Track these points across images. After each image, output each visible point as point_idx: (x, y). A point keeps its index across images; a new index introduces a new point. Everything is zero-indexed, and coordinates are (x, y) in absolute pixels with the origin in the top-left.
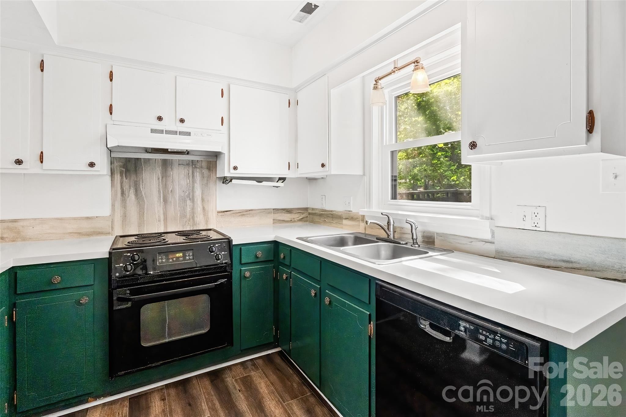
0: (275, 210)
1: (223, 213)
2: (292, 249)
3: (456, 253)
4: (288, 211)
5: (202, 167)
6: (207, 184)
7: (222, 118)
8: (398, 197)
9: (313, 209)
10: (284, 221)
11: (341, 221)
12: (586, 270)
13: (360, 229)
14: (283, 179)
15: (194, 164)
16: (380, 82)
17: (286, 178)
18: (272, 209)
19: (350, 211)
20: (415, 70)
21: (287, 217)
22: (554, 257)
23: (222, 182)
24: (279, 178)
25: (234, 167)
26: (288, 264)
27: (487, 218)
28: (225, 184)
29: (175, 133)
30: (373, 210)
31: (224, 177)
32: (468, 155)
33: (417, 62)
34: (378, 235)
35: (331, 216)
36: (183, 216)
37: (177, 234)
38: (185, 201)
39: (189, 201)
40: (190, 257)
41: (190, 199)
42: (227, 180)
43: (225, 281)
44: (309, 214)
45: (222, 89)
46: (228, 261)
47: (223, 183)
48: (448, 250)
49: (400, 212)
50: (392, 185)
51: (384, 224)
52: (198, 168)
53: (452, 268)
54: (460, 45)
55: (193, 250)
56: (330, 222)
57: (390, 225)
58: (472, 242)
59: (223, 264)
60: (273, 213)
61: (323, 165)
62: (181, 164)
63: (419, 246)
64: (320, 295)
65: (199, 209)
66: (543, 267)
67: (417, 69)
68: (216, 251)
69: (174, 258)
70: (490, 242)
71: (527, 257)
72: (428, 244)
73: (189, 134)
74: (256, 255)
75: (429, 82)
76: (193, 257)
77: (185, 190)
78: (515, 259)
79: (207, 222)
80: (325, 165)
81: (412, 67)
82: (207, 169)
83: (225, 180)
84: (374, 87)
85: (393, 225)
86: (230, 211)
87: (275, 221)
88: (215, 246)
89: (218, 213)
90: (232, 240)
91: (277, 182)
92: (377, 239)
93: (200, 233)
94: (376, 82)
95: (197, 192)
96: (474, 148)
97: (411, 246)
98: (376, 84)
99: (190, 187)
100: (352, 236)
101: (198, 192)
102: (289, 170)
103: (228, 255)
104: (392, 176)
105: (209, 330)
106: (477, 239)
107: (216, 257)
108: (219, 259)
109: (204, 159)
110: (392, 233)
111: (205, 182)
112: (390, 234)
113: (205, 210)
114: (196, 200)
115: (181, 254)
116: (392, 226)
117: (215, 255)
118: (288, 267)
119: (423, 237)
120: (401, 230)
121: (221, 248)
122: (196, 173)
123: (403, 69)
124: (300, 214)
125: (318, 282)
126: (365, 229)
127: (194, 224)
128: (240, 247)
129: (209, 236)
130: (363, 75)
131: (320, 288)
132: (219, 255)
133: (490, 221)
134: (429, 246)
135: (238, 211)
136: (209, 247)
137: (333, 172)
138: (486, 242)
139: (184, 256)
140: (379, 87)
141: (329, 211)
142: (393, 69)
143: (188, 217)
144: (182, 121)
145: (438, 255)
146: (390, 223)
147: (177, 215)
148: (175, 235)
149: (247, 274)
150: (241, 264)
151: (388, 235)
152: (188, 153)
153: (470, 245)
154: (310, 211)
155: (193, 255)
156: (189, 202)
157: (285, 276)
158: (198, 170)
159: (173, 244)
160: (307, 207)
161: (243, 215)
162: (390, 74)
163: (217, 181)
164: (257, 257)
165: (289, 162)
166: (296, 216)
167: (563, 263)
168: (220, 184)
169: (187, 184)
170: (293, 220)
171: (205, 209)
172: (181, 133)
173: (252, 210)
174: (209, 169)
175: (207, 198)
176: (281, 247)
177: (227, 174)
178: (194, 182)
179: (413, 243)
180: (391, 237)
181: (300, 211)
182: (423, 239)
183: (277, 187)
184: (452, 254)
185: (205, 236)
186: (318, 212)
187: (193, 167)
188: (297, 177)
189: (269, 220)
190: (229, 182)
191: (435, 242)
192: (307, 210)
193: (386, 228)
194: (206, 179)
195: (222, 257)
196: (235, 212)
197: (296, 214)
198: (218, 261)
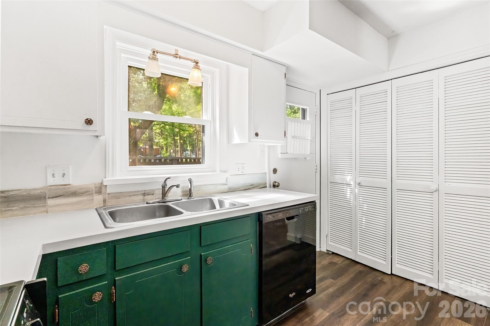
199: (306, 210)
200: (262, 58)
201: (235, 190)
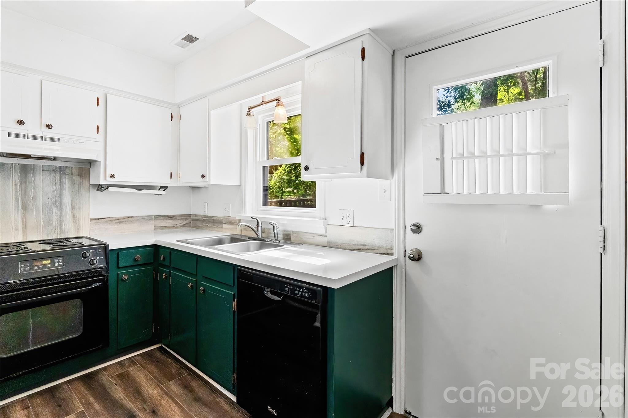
0: (156, 217)
1: (97, 221)
2: (171, 251)
3: (304, 245)
4: (171, 217)
5: (72, 174)
6: (78, 191)
7: (98, 126)
8: (269, 204)
9: (196, 215)
10: (166, 227)
11: (221, 225)
12: (372, 250)
13: (236, 231)
14: (165, 188)
15: (62, 170)
16: (252, 110)
17: (168, 186)
18: (153, 216)
19: (229, 216)
20: (277, 106)
21: (169, 223)
22: (357, 243)
23: (96, 189)
24: (161, 186)
25: (111, 175)
26: (168, 264)
27: (323, 219)
28: (99, 192)
29: (41, 138)
30: (248, 215)
31: (99, 184)
32: (304, 175)
33: (278, 100)
34: (250, 236)
35: (213, 221)
36: (48, 223)
37: (41, 242)
38: (50, 208)
39: (56, 208)
40: (59, 264)
41: (57, 207)
42: (103, 187)
43: (101, 284)
44: (193, 220)
45: (98, 98)
46: (104, 265)
47: (98, 190)
48: (299, 243)
49: (268, 216)
50: (264, 194)
51: (254, 226)
52: (67, 174)
53: (294, 254)
54: (301, 94)
55: (63, 256)
56: (211, 227)
57: (259, 227)
58: (314, 236)
59: (98, 268)
60: (154, 220)
61: (203, 176)
62: (45, 169)
63: (279, 242)
64: (196, 286)
65: (68, 217)
66: (352, 250)
67: (279, 106)
68: (90, 256)
69: (40, 265)
70: (324, 236)
71: (344, 244)
72: (286, 240)
73: (58, 140)
74: (135, 259)
75: (288, 115)
76: (63, 263)
77: (51, 197)
78: (337, 246)
79: (78, 230)
80: (204, 177)
81: (275, 103)
82: (79, 175)
83: (100, 188)
84: (247, 114)
85: (262, 226)
86: (106, 218)
87: (156, 227)
88: (89, 252)
89: (91, 220)
90: (108, 245)
91: (159, 190)
92: (249, 239)
93: (70, 241)
94: (249, 110)
95: (65, 199)
96: (307, 170)
97: (274, 242)
98: (249, 112)
99: (57, 194)
100: (229, 237)
101: (67, 200)
102: (171, 179)
103: (104, 260)
104: (264, 187)
105: (80, 335)
106: (317, 234)
107: (90, 263)
108: (93, 264)
109: (75, 165)
110: (260, 233)
111: (77, 189)
112: (259, 234)
113: (75, 218)
114: (64, 207)
115: (49, 262)
116: (260, 228)
117: (89, 260)
118: (168, 267)
119: (284, 235)
120: (268, 231)
121: (96, 253)
122: (64, 180)
123: (268, 103)
124: (182, 220)
125: (196, 276)
126: (241, 231)
127: (62, 231)
128: (117, 252)
129: (82, 243)
130: (241, 103)
131: (196, 281)
132: (94, 260)
133: (324, 220)
134: (287, 242)
135: (114, 219)
136: (82, 253)
137: (212, 183)
138: (322, 236)
139: (53, 263)
140: (252, 114)
141: (211, 216)
142: (262, 102)
143: (54, 225)
144: (49, 126)
145: (290, 247)
146: (259, 225)
147: (41, 223)
148: (39, 243)
149: (125, 277)
150: (118, 267)
151: (257, 235)
152: (55, 159)
153: (313, 239)
154: (193, 218)
155: (63, 261)
156: (55, 210)
157: (164, 276)
158: (67, 177)
159: (38, 252)
160: (189, 213)
161: (121, 222)
162: (260, 105)
163: (90, 189)
164: (135, 260)
165: (171, 172)
166: (179, 222)
167: (361, 247)
168: (94, 193)
169: (53, 191)
170: (175, 226)
171: (75, 216)
172: (47, 139)
173: (131, 217)
174: (81, 176)
175: (78, 205)
176: (161, 250)
177: (102, 182)
178: (61, 189)
179: (275, 240)
180: (260, 236)
181: (183, 218)
182: (284, 237)
183: (159, 195)
184: (302, 246)
185: (77, 243)
186: (200, 218)
187: (60, 174)
188: (179, 185)
189: (150, 226)
190: (105, 190)
191: (292, 239)
192: (191, 217)
193: (256, 230)
194: (77, 186)
195: (97, 262)
196: (112, 219)
197: (179, 220)
198: (93, 266)
199: (297, 292)
200: (314, 55)
201: (336, 246)
